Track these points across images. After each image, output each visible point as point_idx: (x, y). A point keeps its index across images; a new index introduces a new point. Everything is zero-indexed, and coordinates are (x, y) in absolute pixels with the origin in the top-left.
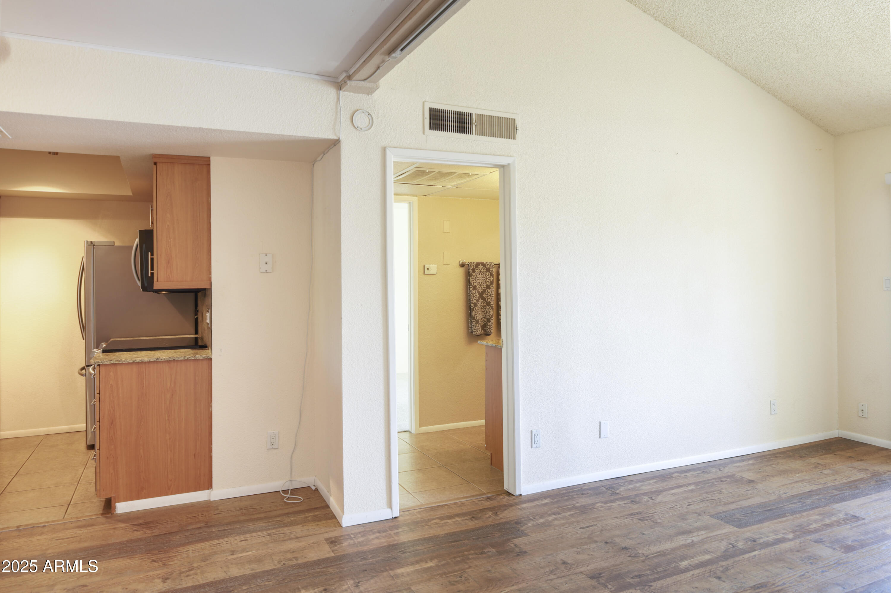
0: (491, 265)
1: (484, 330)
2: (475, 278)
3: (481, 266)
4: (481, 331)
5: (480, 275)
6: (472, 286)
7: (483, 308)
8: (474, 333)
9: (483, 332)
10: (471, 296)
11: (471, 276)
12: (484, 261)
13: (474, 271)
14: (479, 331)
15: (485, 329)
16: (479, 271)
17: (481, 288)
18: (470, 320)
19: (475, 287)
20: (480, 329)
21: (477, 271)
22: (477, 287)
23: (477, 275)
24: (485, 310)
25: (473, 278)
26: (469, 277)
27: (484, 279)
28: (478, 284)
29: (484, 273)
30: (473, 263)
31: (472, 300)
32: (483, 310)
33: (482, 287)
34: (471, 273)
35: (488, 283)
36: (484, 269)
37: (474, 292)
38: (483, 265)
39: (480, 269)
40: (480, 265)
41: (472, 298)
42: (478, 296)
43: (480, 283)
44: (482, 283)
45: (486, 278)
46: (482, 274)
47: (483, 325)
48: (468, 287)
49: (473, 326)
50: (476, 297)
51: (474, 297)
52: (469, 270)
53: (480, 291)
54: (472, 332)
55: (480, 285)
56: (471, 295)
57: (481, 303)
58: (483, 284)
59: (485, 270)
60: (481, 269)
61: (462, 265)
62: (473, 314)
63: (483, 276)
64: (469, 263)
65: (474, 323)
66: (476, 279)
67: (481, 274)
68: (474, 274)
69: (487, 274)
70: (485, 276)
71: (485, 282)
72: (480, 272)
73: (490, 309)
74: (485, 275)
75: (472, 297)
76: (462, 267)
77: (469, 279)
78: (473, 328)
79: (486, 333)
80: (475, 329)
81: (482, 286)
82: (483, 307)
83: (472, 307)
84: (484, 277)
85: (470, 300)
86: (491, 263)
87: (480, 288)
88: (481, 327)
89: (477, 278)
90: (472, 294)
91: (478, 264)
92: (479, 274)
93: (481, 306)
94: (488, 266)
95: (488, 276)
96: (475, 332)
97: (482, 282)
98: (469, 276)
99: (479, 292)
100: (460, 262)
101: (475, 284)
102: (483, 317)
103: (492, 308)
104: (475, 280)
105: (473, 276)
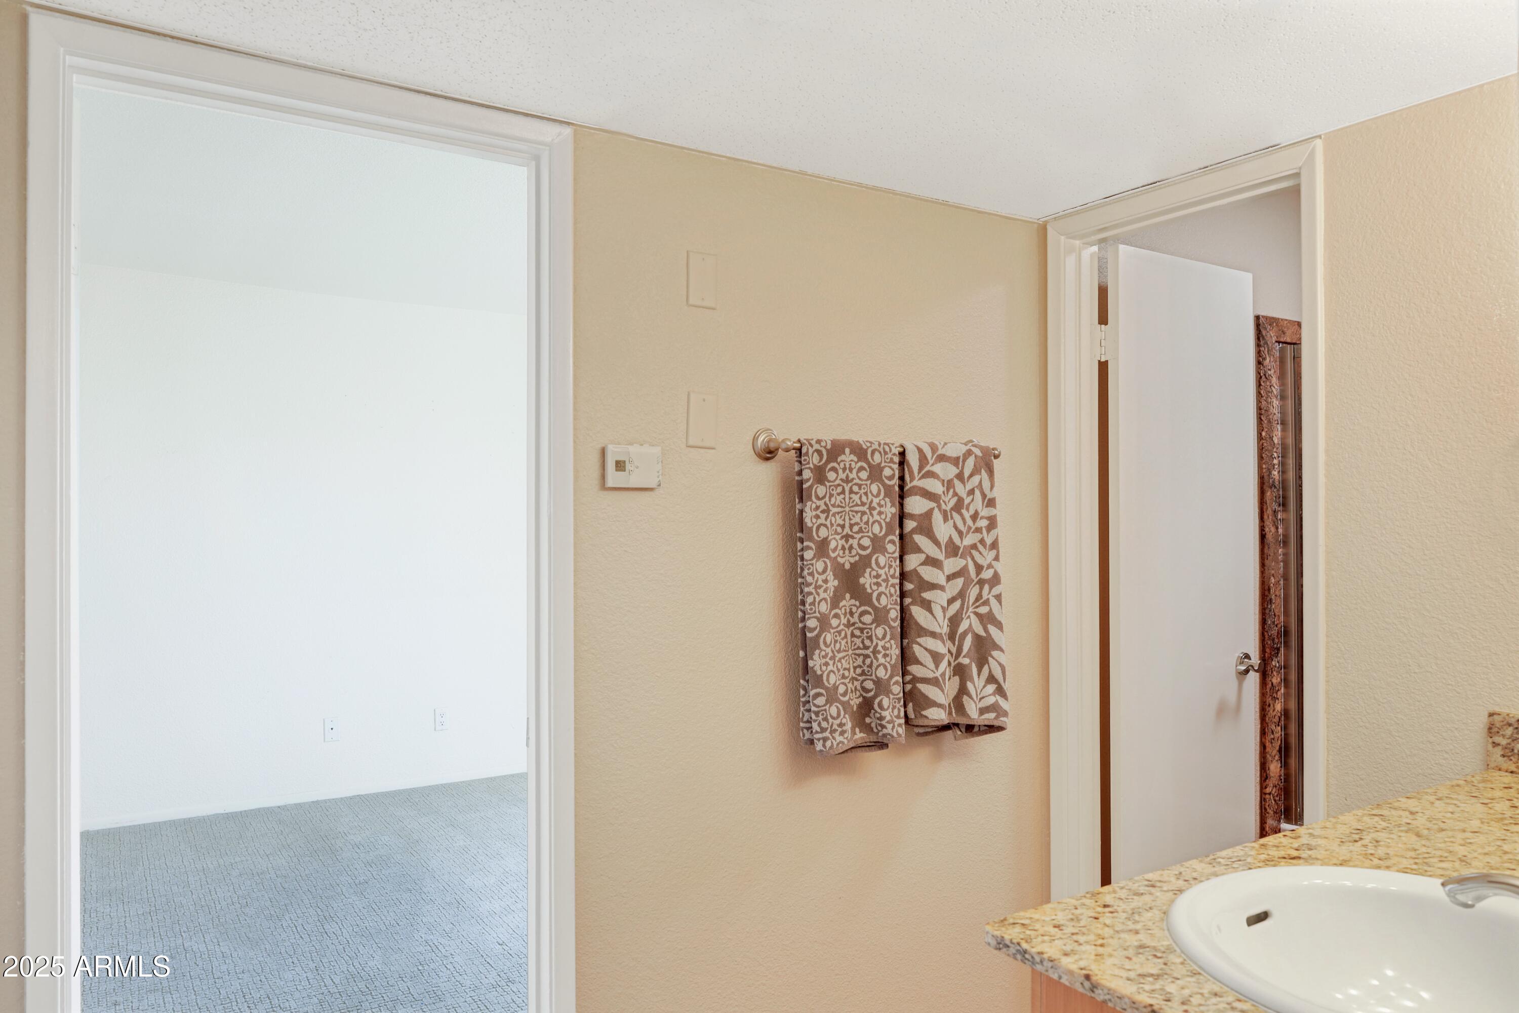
0: (886, 453)
1: (867, 728)
2: (823, 507)
3: (848, 457)
4: (854, 733)
5: (843, 492)
6: (811, 539)
7: (857, 633)
8: (819, 746)
9: (860, 735)
10: (809, 585)
11: (810, 498)
12: (860, 437)
13: (820, 476)
14: (842, 733)
15: (868, 720)
16: (843, 476)
17: (851, 548)
18: (805, 689)
19: (823, 547)
20: (849, 726)
21: (831, 476)
22: (833, 545)
23: (831, 496)
24: (867, 643)
25: (817, 508)
26: (798, 506)
27: (863, 513)
28: (837, 533)
29: (860, 486)
30: (819, 442)
31: (813, 604)
32: (858, 642)
33: (855, 546)
34: (811, 487)
35: (876, 529)
36: (861, 469)
37: (820, 566)
38: (860, 452)
39: (844, 470)
40: (847, 450)
41: (810, 593)
42: (833, 583)
43: (843, 527)
44: (856, 528)
45: (871, 509)
46: (855, 489)
47: (860, 706)
48: (794, 545)
49: (817, 713)
50: (825, 591)
51: (817, 587)
52: (800, 473)
53: (847, 561)
54: (811, 742)
55: (847, 537)
56: (809, 579)
57: (852, 614)
58: (861, 531)
59: (864, 475)
60: (851, 470)
61: (768, 454)
62: (815, 663)
63: (856, 498)
64: (799, 441)
65: (821, 701)
66: (827, 511)
67: (851, 492)
68: (821, 490)
69: (874, 488)
70: (864, 499)
71: (867, 523)
72: (847, 480)
73: (888, 637)
74: (866, 494)
75: (811, 589)
76: (767, 459)
77: (801, 512)
78: (815, 726)
79: (873, 738)
80: (823, 730)
81: (854, 543)
82: (862, 630)
83: (809, 635)
84: (863, 504)
85: (803, 603)
86: (887, 444)
87: (843, 548)
88: (853, 716)
89: (833, 506)
90: (811, 574)
91: (836, 450)
92: (840, 489)
93: (849, 625)
94: (877, 458)
95: (876, 500)
96: (825, 740)
97: (851, 526)
98: (801, 500)
99: (839, 571)
100: (755, 439)
101: (823, 533)
102: (859, 671)
104: (823, 516)
105: (818, 498)
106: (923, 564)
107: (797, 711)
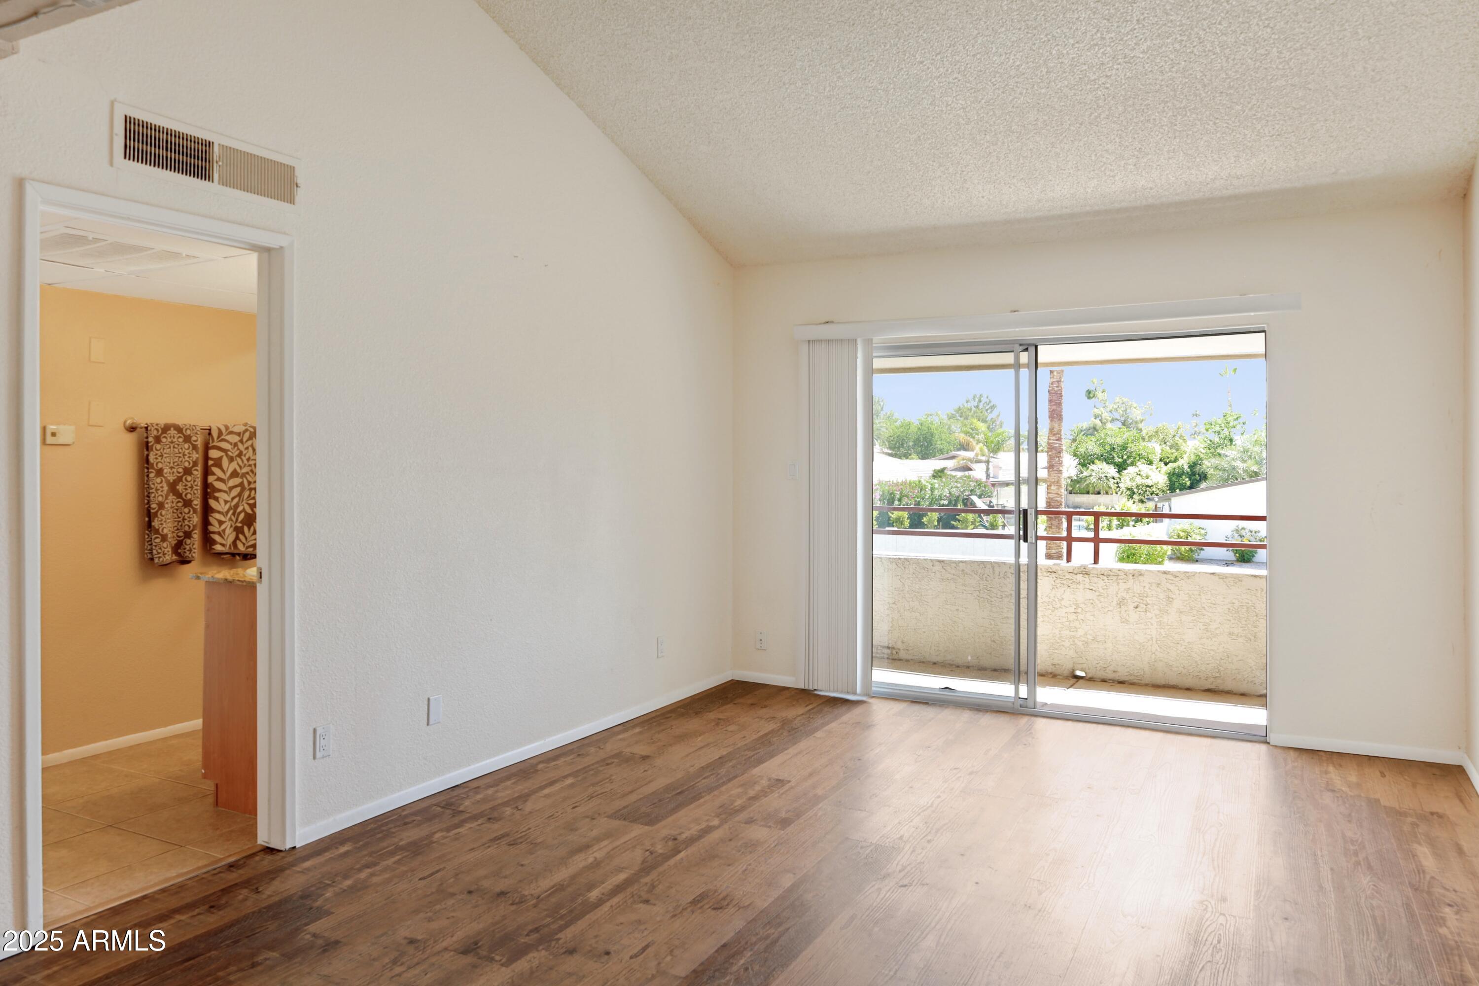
0: (193, 430)
1: (179, 555)
2: (160, 454)
3: (172, 432)
4: (172, 556)
5: (170, 448)
6: (153, 468)
7: (175, 511)
8: (156, 561)
9: (175, 557)
10: (152, 489)
11: (152, 450)
12: (180, 422)
13: (158, 440)
14: (169, 555)
15: (179, 551)
16: (170, 440)
17: (173, 473)
18: (148, 535)
19: (160, 472)
20: (170, 553)
21: (164, 440)
22: (165, 471)
23: (164, 449)
24: (180, 515)
25: (156, 454)
26: (146, 453)
27: (180, 457)
28: (167, 466)
29: (178, 445)
30: (157, 425)
31: (154, 497)
32: (175, 515)
33: (175, 472)
34: (153, 445)
35: (187, 464)
36: (180, 437)
37: (159, 480)
38: (179, 429)
39: (170, 437)
40: (172, 429)
41: (153, 493)
42: (166, 488)
43: (170, 463)
44: (176, 464)
45: (184, 455)
46: (176, 446)
47: (176, 545)
48: (144, 470)
49: (156, 546)
50: (162, 491)
51: (157, 490)
52: (147, 438)
53: (171, 479)
54: (152, 559)
55: (171, 468)
56: (152, 486)
57: (173, 502)
58: (178, 465)
59: (181, 440)
60: (174, 437)
61: (132, 429)
62: (156, 524)
63: (176, 450)
64: (147, 424)
65: (158, 540)
66: (162, 456)
67: (174, 447)
68: (158, 447)
69: (186, 446)
70: (180, 451)
71: (181, 462)
72: (172, 442)
73: (191, 512)
74: (181, 448)
75: (153, 491)
76: (132, 431)
77: (148, 455)
78: (155, 552)
79: (181, 559)
80: (159, 553)
81: (175, 470)
82: (177, 510)
83: (152, 511)
84: (180, 453)
85: (148, 497)
86: (194, 426)
87: (170, 473)
88: (172, 548)
89: (165, 453)
90: (154, 484)
91: (166, 428)
92: (168, 446)
93: (172, 507)
94: (188, 432)
95: (187, 452)
96: (159, 557)
97: (174, 463)
98: (147, 450)
99: (168, 482)
100: (125, 422)
101: (160, 465)
102: (176, 528)
103: (195, 511)
104: (160, 458)
105: (157, 450)
106: (216, 480)
107: (144, 544)
